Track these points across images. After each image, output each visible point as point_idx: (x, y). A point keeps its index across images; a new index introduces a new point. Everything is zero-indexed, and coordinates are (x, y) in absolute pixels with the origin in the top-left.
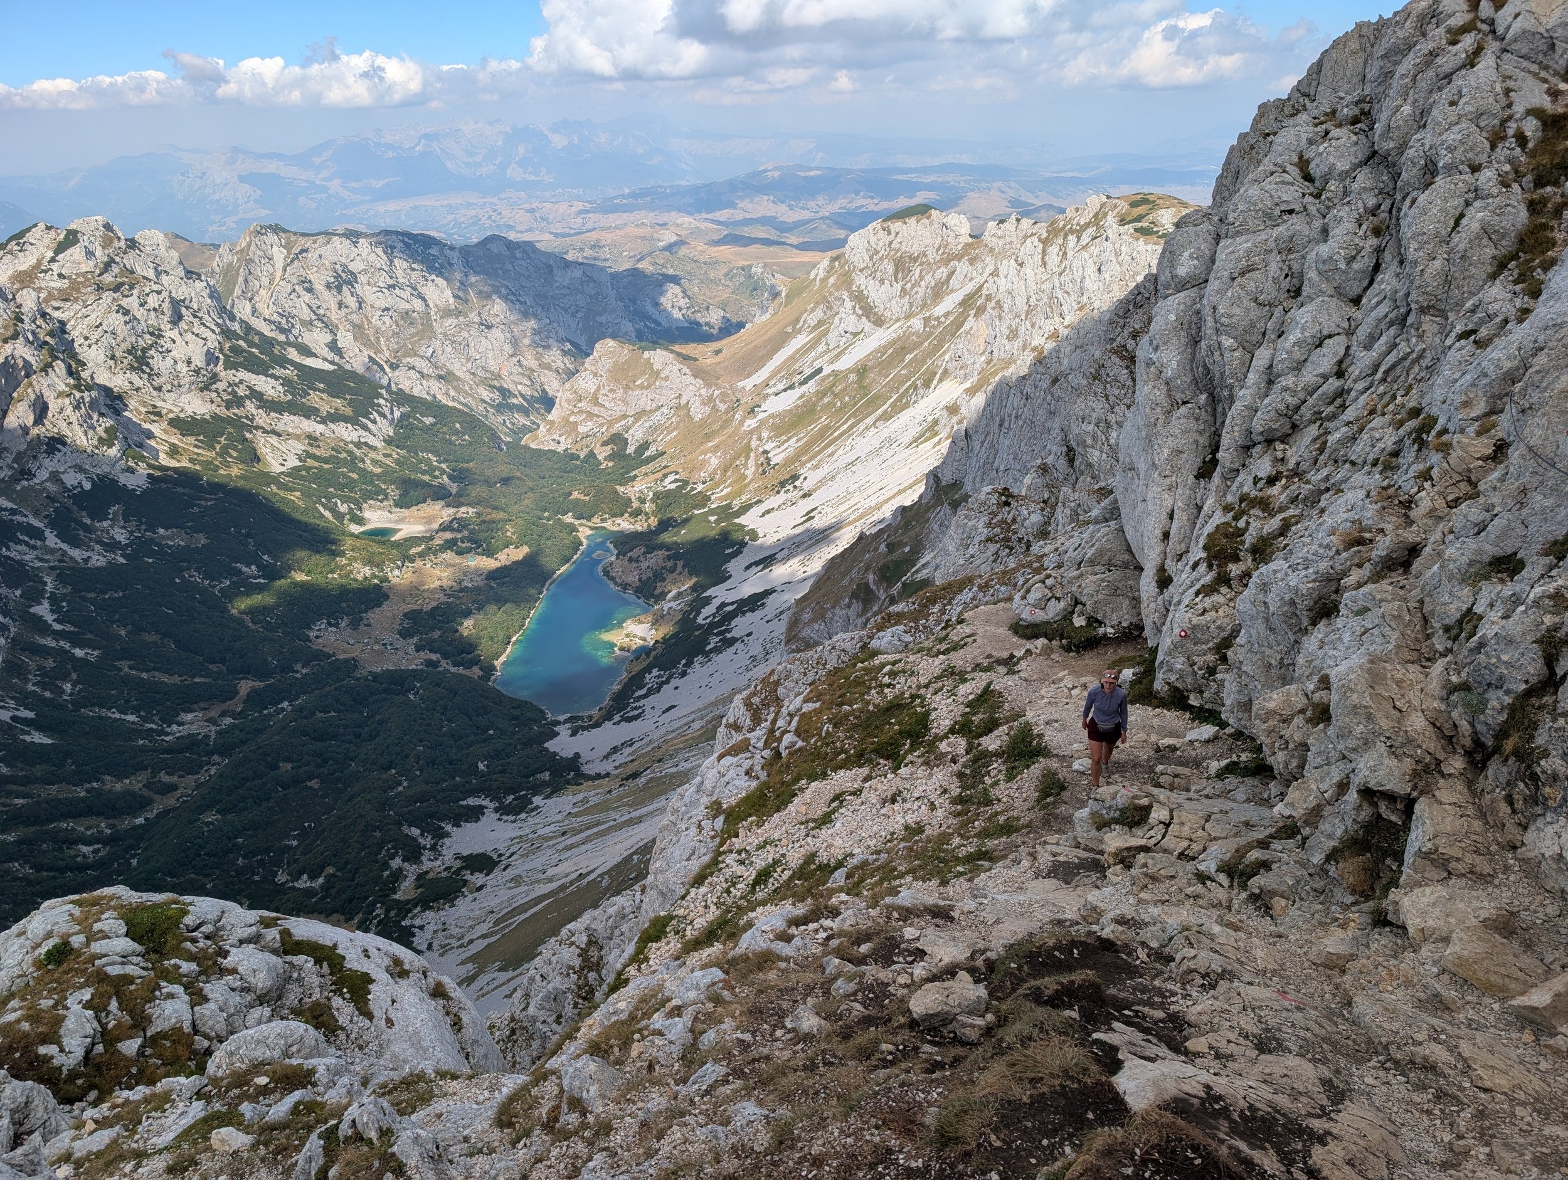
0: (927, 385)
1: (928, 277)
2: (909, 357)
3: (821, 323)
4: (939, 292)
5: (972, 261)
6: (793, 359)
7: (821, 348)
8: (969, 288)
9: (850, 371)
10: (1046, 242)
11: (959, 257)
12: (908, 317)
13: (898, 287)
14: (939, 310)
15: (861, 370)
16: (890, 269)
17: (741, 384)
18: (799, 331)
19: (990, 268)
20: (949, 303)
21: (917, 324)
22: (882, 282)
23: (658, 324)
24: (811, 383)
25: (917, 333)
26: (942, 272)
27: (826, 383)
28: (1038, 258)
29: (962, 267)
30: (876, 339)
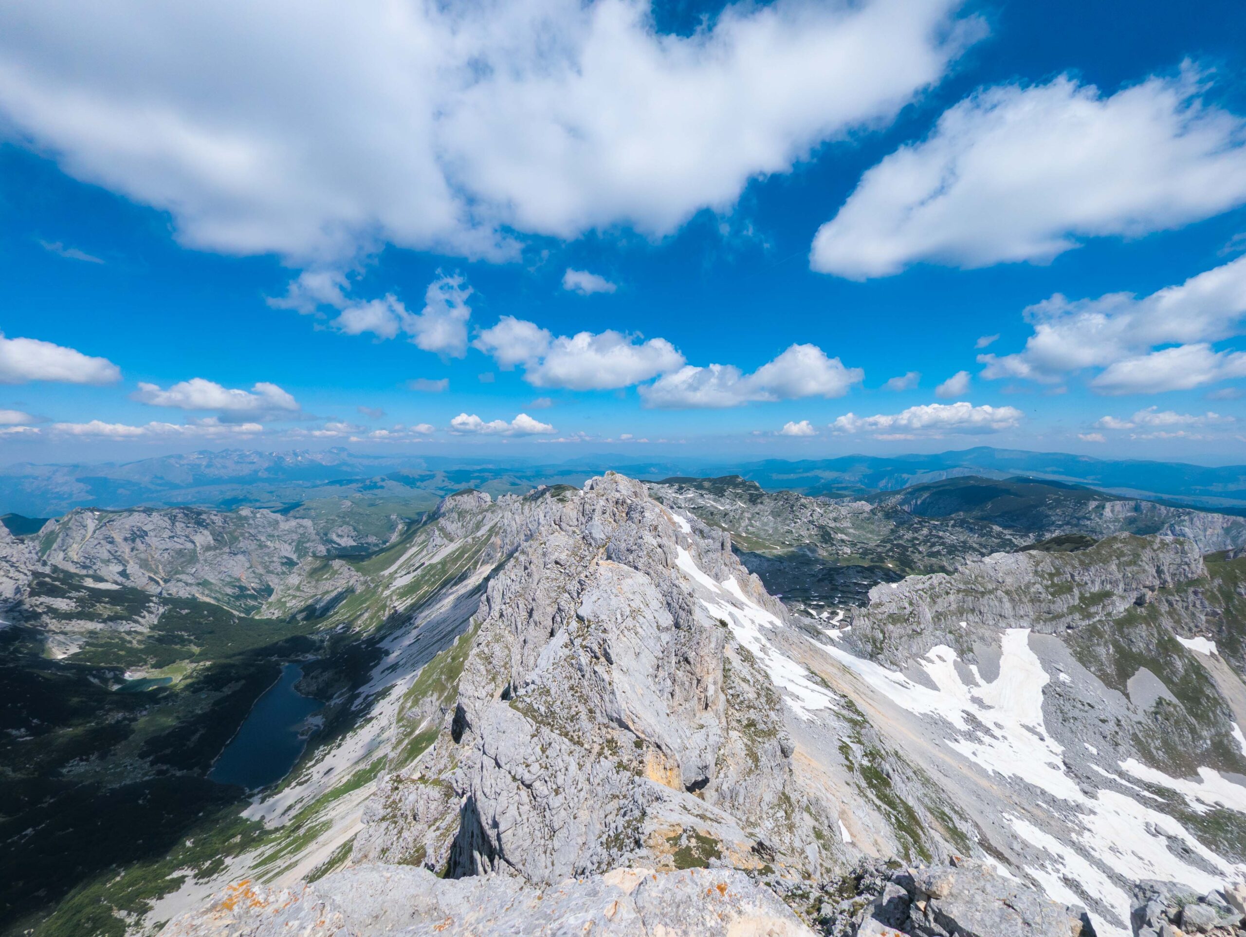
0: (475, 568)
1: (474, 520)
2: (466, 556)
3: (424, 542)
4: (478, 526)
5: (493, 512)
6: (409, 559)
7: (424, 553)
8: (492, 524)
9: (438, 563)
10: (522, 504)
11: (487, 511)
12: (466, 537)
13: (460, 524)
14: (479, 534)
15: (444, 563)
16: (456, 516)
17: (382, 573)
18: (413, 546)
19: (500, 515)
20: (483, 531)
21: (470, 540)
22: (453, 522)
23: (339, 545)
24: (419, 570)
25: (470, 545)
26: (480, 517)
27: (426, 570)
28: (520, 511)
29: (489, 515)
30: (452, 547)
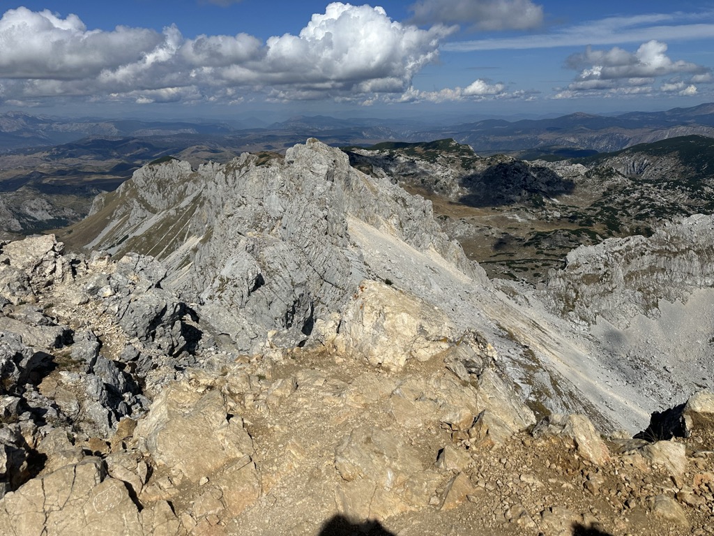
0: (182, 239)
1: (175, 190)
2: (171, 228)
3: (124, 214)
4: (181, 196)
5: (195, 182)
6: (112, 232)
7: (127, 226)
8: (195, 194)
10: (226, 173)
11: (188, 180)
12: (168, 208)
13: (161, 196)
14: (183, 205)
16: (156, 188)
17: (85, 247)
18: (114, 218)
19: (203, 185)
20: (186, 201)
21: (172, 212)
23: (35, 219)
24: (123, 243)
26: (182, 187)
27: (131, 243)
28: (223, 180)
29: (190, 185)
30: (153, 220)
